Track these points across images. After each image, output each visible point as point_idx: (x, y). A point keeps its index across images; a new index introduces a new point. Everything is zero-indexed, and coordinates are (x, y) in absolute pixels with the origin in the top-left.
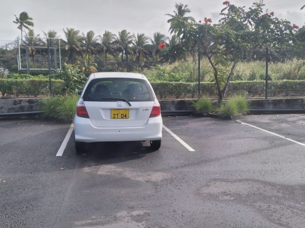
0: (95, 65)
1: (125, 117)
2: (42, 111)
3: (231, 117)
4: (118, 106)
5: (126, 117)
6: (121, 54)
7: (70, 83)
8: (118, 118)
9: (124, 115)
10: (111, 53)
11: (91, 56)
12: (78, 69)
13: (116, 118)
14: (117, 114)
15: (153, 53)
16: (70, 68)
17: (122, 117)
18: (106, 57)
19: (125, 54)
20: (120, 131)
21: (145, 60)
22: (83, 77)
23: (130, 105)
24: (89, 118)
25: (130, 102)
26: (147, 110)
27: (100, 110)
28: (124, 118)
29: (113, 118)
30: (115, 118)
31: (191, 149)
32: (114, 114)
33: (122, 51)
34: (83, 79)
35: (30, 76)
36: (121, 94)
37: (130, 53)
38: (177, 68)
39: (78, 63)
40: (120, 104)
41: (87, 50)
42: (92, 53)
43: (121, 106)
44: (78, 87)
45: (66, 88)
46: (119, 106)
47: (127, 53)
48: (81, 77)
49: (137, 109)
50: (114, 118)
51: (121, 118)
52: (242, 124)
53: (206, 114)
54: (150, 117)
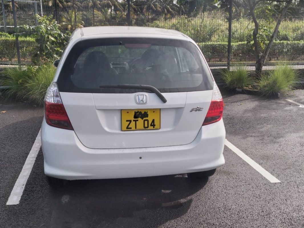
0: (82, 22)
1: (151, 125)
2: (7, 87)
3: (278, 95)
4: (137, 103)
5: (154, 126)
6: (110, 10)
7: (44, 45)
8: (136, 128)
9: (150, 123)
10: (99, 9)
11: (78, 13)
12: (57, 23)
13: (134, 128)
14: (134, 121)
15: (145, 10)
16: (44, 22)
17: (146, 126)
18: (93, 14)
19: (114, 10)
20: (141, 158)
21: (136, 17)
22: (64, 35)
23: (164, 100)
24: (73, 129)
25: (163, 94)
26: (198, 109)
27: (97, 111)
28: (150, 127)
29: (124, 128)
30: (131, 128)
31: (273, 179)
32: (127, 121)
33: (111, 7)
34: (64, 39)
35: (7, 34)
36: (127, 64)
37: (119, 10)
38: (175, 25)
39: (64, 21)
40: (141, 98)
41: (73, 6)
42: (79, 10)
43: (143, 103)
44: (58, 51)
45: (39, 52)
46: (139, 104)
47: (116, 10)
48: (61, 36)
49: (178, 110)
50: (127, 128)
51: (143, 128)
52: (301, 106)
53: (240, 90)
54: (203, 125)
